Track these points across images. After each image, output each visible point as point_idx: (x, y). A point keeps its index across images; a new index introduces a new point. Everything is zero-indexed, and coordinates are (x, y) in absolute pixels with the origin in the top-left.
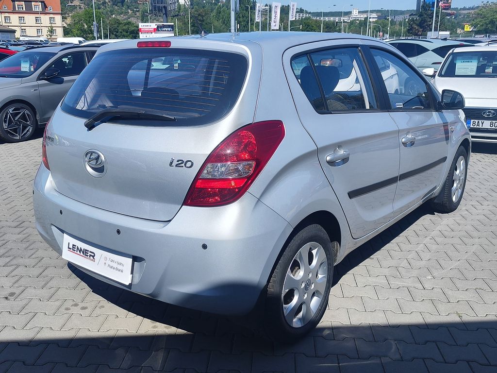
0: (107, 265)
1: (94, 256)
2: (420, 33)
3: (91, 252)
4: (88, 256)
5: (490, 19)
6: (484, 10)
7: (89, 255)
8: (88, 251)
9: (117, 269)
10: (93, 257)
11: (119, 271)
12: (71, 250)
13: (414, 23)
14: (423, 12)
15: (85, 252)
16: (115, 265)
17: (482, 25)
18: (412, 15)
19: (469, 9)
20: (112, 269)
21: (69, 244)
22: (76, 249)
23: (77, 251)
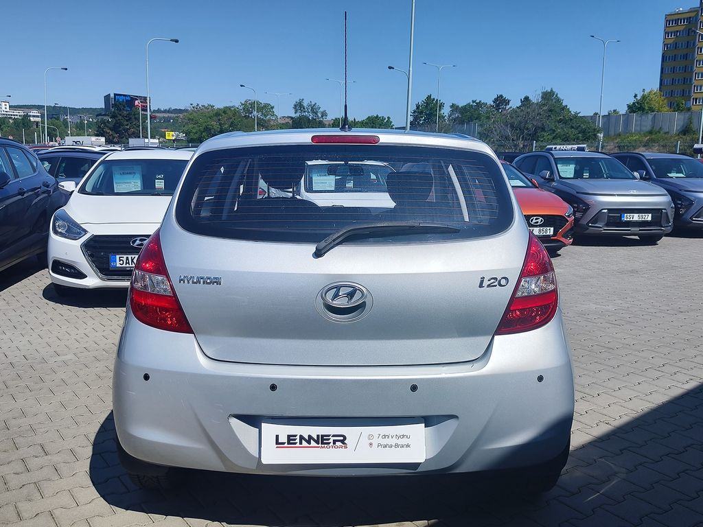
0: (375, 445)
1: (345, 438)
2: (116, 140)
3: (334, 436)
4: (329, 443)
5: (204, 126)
6: (195, 114)
7: (331, 441)
8: (329, 436)
9: (397, 446)
10: (343, 442)
11: (403, 446)
12: (286, 445)
13: (106, 125)
14: (116, 112)
15: (322, 440)
16: (393, 441)
17: (196, 133)
18: (100, 115)
19: (165, 111)
20: (388, 448)
21: (277, 437)
22: (298, 441)
23: (301, 443)
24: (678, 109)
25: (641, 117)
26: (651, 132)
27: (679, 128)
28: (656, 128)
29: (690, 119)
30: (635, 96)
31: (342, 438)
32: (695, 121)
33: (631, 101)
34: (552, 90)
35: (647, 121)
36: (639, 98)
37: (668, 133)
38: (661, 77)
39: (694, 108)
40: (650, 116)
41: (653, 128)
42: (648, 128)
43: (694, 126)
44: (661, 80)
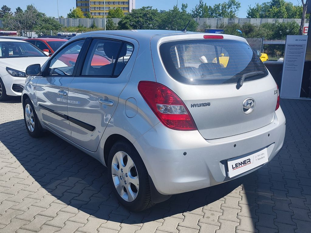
0: (257, 160)
7: (247, 162)
10: (249, 161)
15: (244, 163)
16: (261, 157)
20: (260, 160)
21: (232, 165)
22: (238, 165)
23: (239, 166)
24: (88, 17)
25: (74, 20)
26: (79, 27)
27: (90, 25)
28: (81, 25)
29: (94, 21)
30: (71, 10)
31: (249, 160)
32: (96, 22)
33: (69, 12)
34: (31, 5)
35: (76, 22)
36: (72, 11)
37: (85, 27)
38: (76, 2)
39: (94, 17)
40: (78, 19)
41: (80, 25)
42: (78, 25)
43: (96, 25)
44: (77, 4)
